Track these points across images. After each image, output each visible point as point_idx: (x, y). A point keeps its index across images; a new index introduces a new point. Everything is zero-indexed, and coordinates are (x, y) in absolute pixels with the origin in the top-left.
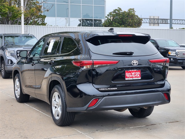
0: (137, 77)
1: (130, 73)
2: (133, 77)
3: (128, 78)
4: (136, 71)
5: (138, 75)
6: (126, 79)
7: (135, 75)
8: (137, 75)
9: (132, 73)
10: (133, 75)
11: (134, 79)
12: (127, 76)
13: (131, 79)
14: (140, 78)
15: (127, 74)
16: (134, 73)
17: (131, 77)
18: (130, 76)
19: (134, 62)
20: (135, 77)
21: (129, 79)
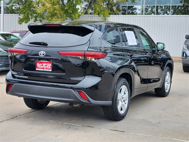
0: (48, 69)
1: (41, 64)
2: (44, 68)
3: (39, 68)
4: (47, 63)
5: (50, 67)
6: (37, 69)
7: (46, 67)
8: (47, 67)
9: (43, 64)
10: (44, 67)
11: (45, 70)
12: (38, 66)
13: (42, 70)
14: (51, 70)
15: (38, 65)
16: (45, 64)
17: (42, 68)
18: (40, 67)
19: (41, 52)
20: (46, 68)
21: (40, 70)
